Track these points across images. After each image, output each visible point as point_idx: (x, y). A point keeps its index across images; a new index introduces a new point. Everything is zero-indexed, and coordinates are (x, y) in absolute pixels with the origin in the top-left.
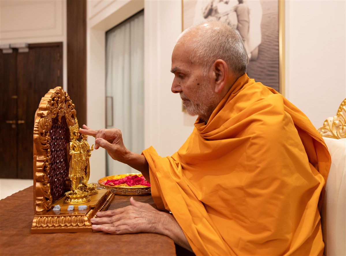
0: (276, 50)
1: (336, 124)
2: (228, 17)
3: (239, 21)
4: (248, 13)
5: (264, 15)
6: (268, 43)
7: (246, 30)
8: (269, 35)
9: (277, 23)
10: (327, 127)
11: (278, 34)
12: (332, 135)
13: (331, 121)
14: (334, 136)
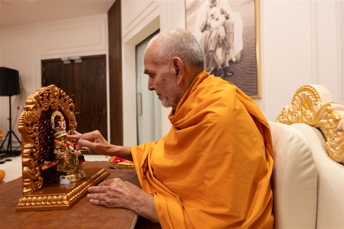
1: (291, 111)
2: (218, 30)
3: (226, 33)
4: (233, 26)
5: (244, 28)
6: (248, 49)
7: (231, 40)
8: (249, 43)
9: (254, 33)
10: (285, 114)
11: (256, 42)
12: (288, 120)
13: (287, 109)
14: (290, 121)
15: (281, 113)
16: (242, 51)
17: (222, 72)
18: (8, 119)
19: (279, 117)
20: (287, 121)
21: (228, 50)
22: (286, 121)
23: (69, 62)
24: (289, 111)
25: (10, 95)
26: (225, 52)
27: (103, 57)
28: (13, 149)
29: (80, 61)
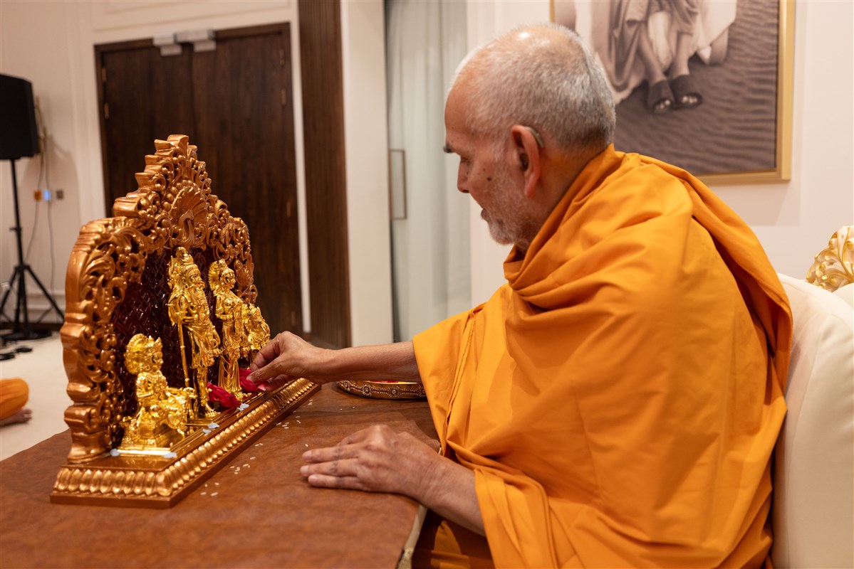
1: (852, 245)
6: (753, 20)
10: (836, 251)
12: (843, 270)
13: (843, 237)
14: (847, 274)
15: (827, 247)
16: (732, 26)
17: (666, 92)
18: (12, 229)
19: (819, 259)
20: (841, 273)
21: (686, 21)
22: (837, 271)
23: (177, 50)
24: (848, 245)
25: (13, 158)
26: (676, 27)
27: (281, 30)
28: (33, 318)
29: (211, 46)
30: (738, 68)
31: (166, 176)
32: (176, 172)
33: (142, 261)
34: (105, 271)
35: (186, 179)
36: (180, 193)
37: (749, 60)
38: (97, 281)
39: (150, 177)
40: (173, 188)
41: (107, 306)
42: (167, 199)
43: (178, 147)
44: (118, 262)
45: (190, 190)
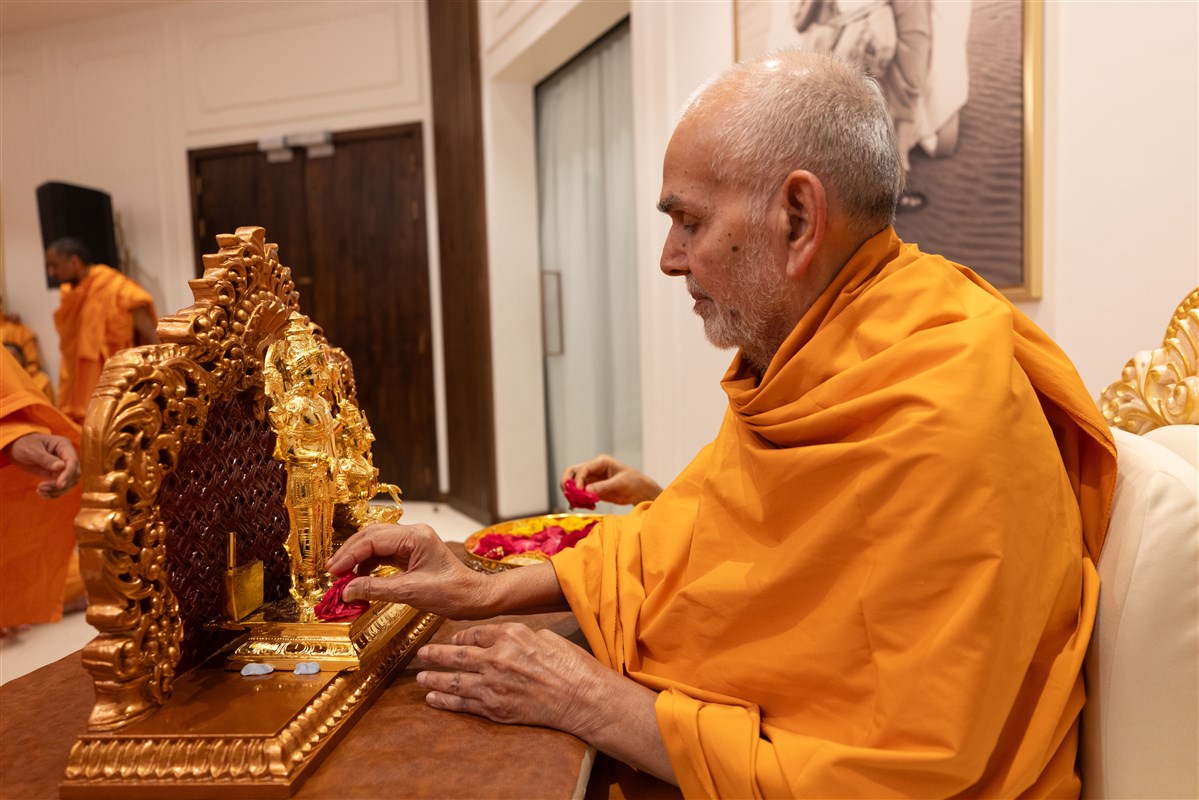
0: (1013, 119)
2: (867, 24)
3: (899, 35)
4: (930, 8)
6: (989, 100)
7: (921, 64)
8: (995, 74)
9: (1018, 34)
16: (963, 111)
21: (905, 104)
26: (892, 113)
30: (972, 161)
31: (235, 284)
32: (249, 279)
33: (203, 407)
34: (145, 424)
35: (264, 289)
36: (256, 309)
37: (985, 150)
38: (132, 440)
39: (211, 284)
40: (247, 302)
41: (150, 479)
42: (237, 318)
43: (250, 244)
44: (166, 411)
45: (271, 306)
